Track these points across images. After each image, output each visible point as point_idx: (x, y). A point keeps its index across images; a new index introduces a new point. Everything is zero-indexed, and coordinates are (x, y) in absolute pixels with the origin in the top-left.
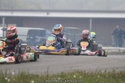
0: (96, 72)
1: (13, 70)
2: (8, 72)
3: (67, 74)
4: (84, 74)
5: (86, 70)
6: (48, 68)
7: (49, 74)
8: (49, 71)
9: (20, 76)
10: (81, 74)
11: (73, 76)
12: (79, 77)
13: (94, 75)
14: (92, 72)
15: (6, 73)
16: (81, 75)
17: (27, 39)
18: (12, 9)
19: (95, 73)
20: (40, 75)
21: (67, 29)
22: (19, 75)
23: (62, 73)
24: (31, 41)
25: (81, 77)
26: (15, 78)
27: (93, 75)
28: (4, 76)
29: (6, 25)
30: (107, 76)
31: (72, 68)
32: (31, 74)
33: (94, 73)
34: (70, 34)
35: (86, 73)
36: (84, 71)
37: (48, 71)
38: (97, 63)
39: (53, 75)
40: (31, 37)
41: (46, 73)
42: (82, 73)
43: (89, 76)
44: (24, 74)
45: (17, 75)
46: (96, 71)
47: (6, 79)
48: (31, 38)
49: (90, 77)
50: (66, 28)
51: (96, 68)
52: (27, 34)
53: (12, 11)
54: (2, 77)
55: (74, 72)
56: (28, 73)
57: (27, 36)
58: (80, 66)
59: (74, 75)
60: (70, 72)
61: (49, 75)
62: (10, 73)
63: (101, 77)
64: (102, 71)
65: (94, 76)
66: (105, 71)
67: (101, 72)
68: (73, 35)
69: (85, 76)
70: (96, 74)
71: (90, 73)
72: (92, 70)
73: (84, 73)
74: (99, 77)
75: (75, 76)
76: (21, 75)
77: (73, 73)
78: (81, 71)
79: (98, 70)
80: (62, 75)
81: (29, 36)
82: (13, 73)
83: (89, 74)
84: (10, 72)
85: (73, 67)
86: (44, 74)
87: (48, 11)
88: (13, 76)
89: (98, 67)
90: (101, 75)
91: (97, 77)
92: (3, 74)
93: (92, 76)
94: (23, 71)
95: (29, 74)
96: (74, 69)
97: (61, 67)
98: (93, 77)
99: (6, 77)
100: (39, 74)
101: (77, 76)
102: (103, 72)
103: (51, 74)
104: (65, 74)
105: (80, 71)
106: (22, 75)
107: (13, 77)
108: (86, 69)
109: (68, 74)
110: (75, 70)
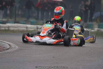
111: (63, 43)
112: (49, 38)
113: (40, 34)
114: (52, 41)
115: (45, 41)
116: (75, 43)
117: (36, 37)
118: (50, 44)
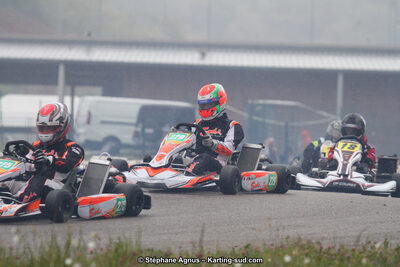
0: (355, 245)
1: (93, 234)
2: (75, 242)
3: (262, 250)
4: (316, 252)
5: (323, 238)
6: (203, 231)
7: (205, 248)
8: (205, 239)
9: (111, 255)
10: (307, 251)
11: (281, 258)
12: (302, 261)
13: (349, 254)
14: (342, 246)
15: (68, 244)
16: (307, 255)
17: (136, 135)
18: (89, 38)
19: (353, 250)
20: (176, 252)
21: (264, 105)
22: (109, 251)
23: (247, 247)
24: (147, 144)
25: (307, 261)
26: (96, 259)
27: (347, 255)
28: (63, 255)
29: (69, 89)
30: (391, 259)
31: (278, 230)
32: (149, 250)
33: (350, 248)
34: (271, 122)
35: (325, 247)
36: (318, 243)
37: (201, 241)
38: (358, 218)
39: (218, 252)
40: (149, 131)
41: (197, 245)
42: (309, 247)
43: (333, 260)
44: (124, 248)
45: (105, 250)
46: (358, 241)
47: (68, 262)
48: (149, 134)
49: (337, 262)
50: (261, 102)
51: (355, 234)
52: (134, 121)
53: (90, 43)
54: (54, 256)
55: (285, 243)
56: (138, 243)
57: (136, 125)
58: (304, 226)
59: (284, 254)
60: (272, 245)
61: (206, 253)
62: (82, 244)
63: (371, 263)
64: (375, 243)
65: (349, 258)
66: (386, 244)
67: (373, 247)
68: (283, 124)
69: (319, 259)
70: (357, 253)
71: (337, 248)
72: (341, 238)
73: (317, 247)
74: (364, 261)
75: (287, 259)
76: (116, 251)
77: (282, 246)
78: (309, 242)
79: (363, 241)
80: (247, 254)
81: (141, 125)
82: (91, 245)
83: (333, 252)
84: (80, 240)
85: (284, 228)
86: (189, 249)
87: (203, 48)
88: (91, 252)
89: (365, 230)
90: (371, 257)
91: (360, 262)
92: (58, 248)
93: (342, 260)
94: (123, 239)
95: (142, 248)
96: (286, 233)
97: (243, 227)
98: (346, 262)
99: (68, 256)
100: (172, 250)
101: (294, 258)
102: (377, 246)
103: (209, 248)
104: (257, 251)
105: (305, 243)
106: (119, 251)
107: (89, 256)
108: (326, 235)
109: (267, 252)
110: (288, 238)
111: (214, 184)
112: (174, 173)
113: (150, 163)
114: (183, 179)
115: (160, 182)
116: (258, 185)
117: (138, 171)
118: (176, 190)
